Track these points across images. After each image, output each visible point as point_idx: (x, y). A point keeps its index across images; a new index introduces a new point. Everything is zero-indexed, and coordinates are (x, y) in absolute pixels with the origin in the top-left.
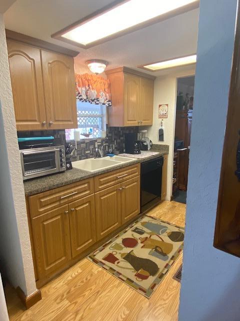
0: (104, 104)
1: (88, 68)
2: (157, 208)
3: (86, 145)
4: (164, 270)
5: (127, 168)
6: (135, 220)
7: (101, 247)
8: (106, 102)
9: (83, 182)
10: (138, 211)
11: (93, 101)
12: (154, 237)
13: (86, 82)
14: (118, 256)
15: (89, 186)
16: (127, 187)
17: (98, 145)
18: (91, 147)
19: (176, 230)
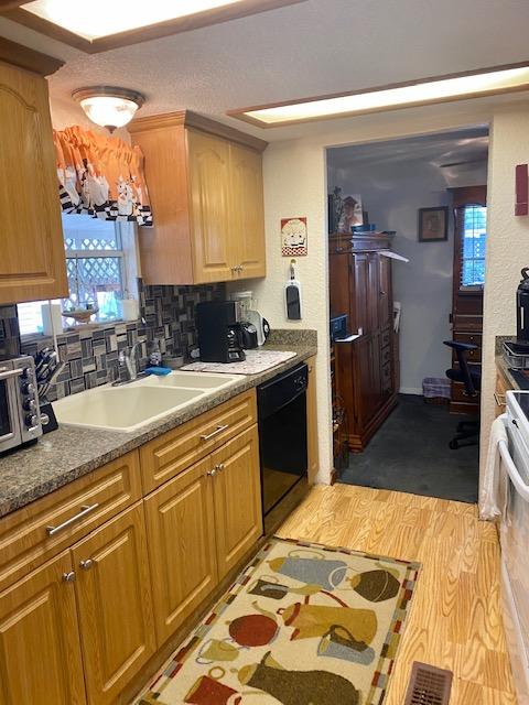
0: (131, 218)
1: (82, 112)
2: (302, 511)
3: (83, 347)
4: (372, 693)
5: (225, 406)
6: (251, 558)
7: (169, 663)
8: (138, 213)
9: (111, 468)
10: (258, 529)
11: (100, 209)
12: (318, 599)
13: (77, 152)
14: (230, 681)
15: (127, 479)
16: (229, 463)
17: (119, 344)
18: (99, 351)
19: (371, 566)
